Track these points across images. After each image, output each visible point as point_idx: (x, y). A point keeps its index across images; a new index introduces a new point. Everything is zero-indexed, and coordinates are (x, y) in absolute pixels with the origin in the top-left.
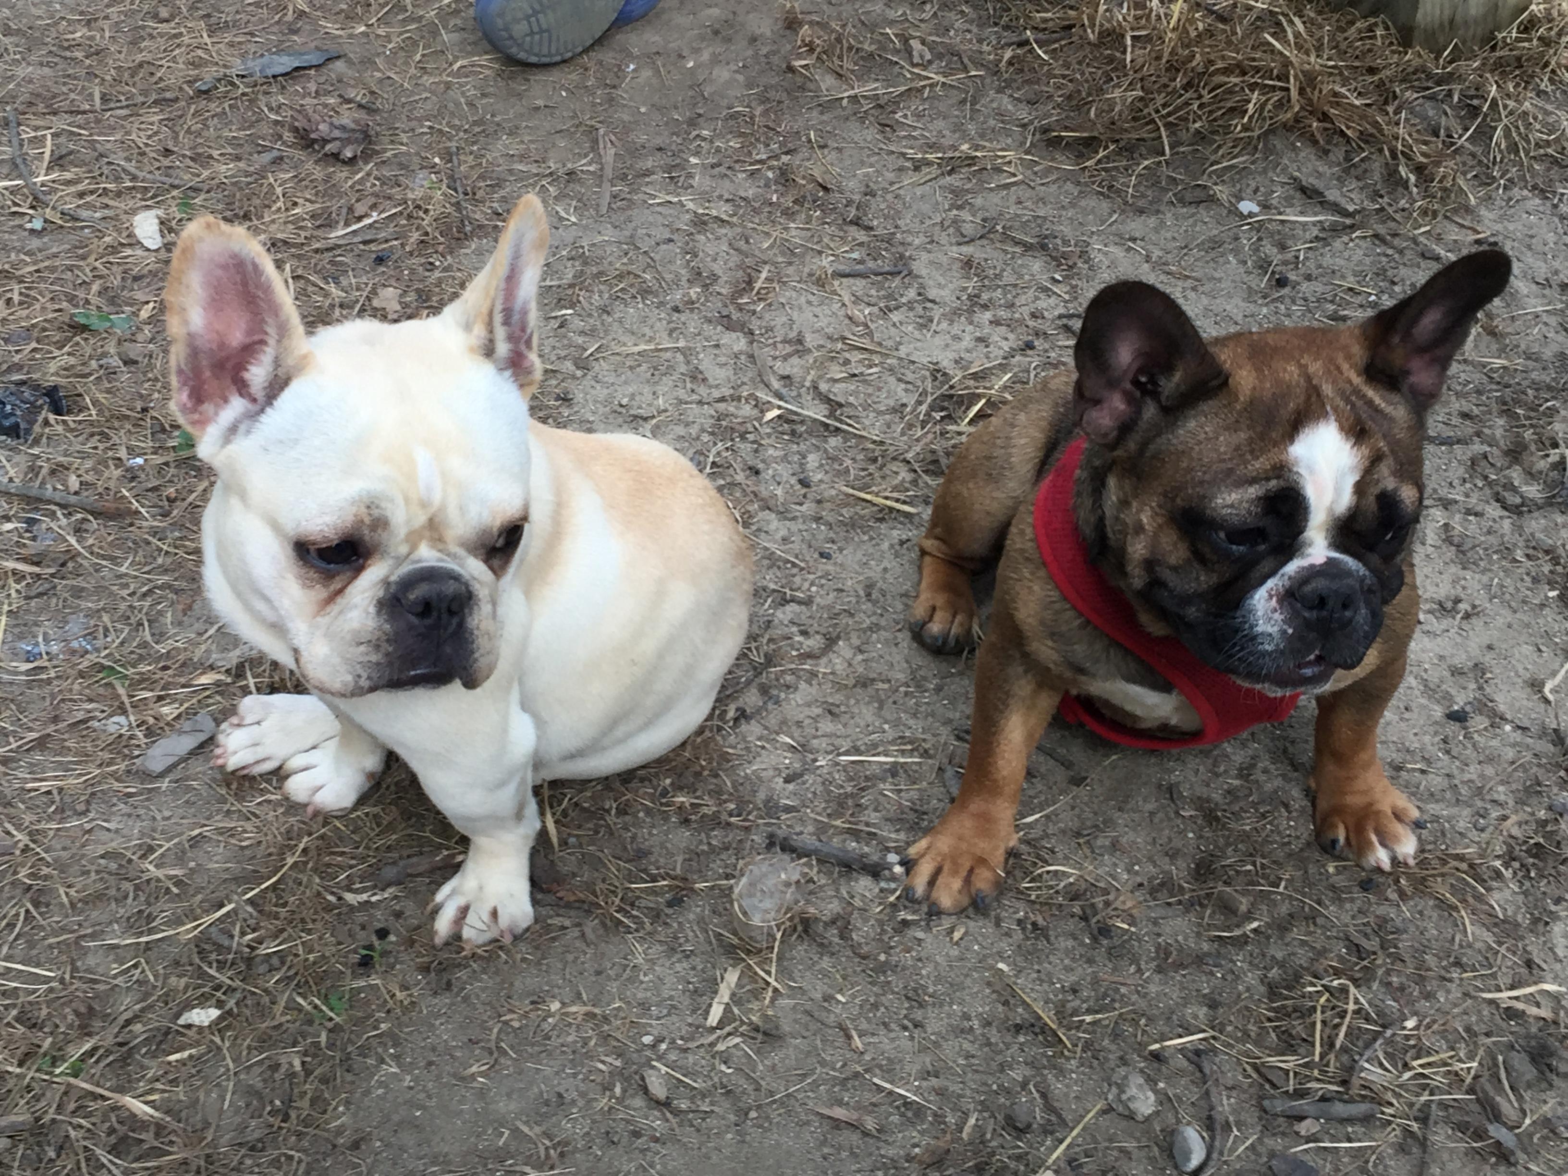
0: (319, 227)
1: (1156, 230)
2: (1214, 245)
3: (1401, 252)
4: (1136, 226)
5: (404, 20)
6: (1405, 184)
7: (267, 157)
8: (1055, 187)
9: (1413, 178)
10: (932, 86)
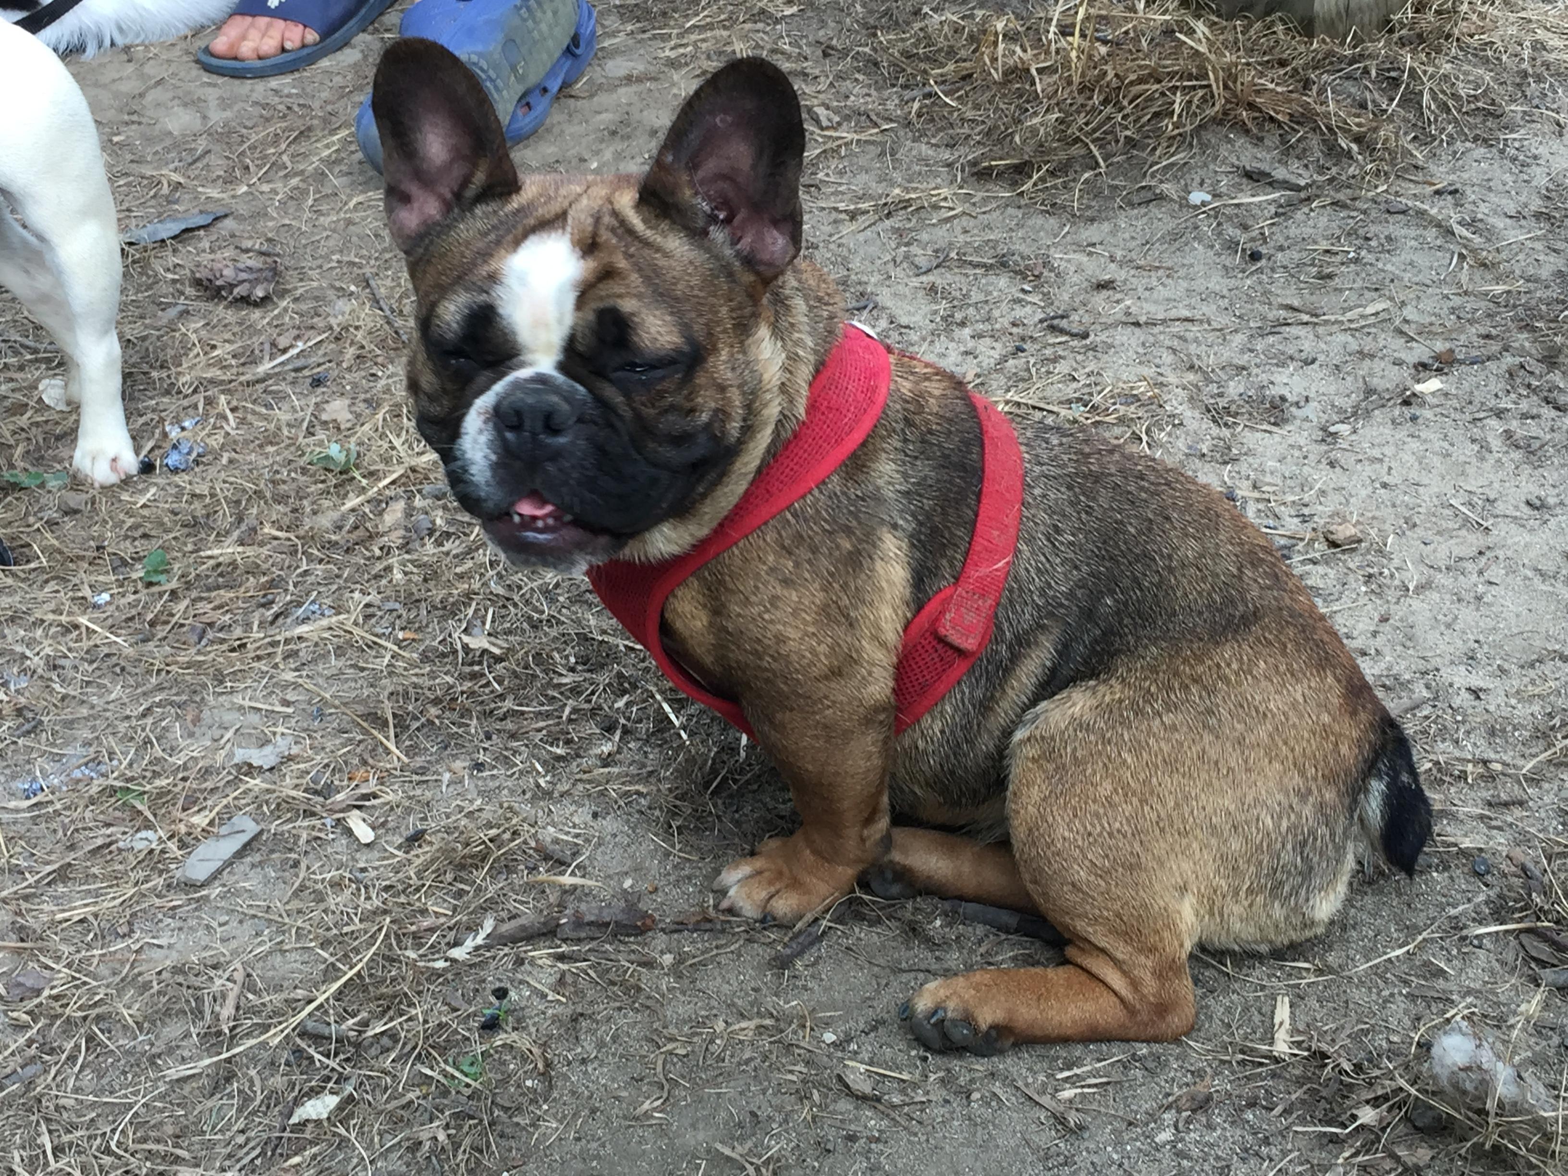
0: (243, 364)
1: (1113, 233)
2: (1174, 237)
3: (1364, 212)
4: (1092, 233)
5: (286, 176)
6: (1349, 154)
7: (173, 312)
8: (998, 212)
9: (1355, 147)
10: (846, 144)
